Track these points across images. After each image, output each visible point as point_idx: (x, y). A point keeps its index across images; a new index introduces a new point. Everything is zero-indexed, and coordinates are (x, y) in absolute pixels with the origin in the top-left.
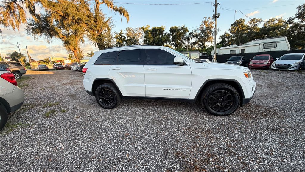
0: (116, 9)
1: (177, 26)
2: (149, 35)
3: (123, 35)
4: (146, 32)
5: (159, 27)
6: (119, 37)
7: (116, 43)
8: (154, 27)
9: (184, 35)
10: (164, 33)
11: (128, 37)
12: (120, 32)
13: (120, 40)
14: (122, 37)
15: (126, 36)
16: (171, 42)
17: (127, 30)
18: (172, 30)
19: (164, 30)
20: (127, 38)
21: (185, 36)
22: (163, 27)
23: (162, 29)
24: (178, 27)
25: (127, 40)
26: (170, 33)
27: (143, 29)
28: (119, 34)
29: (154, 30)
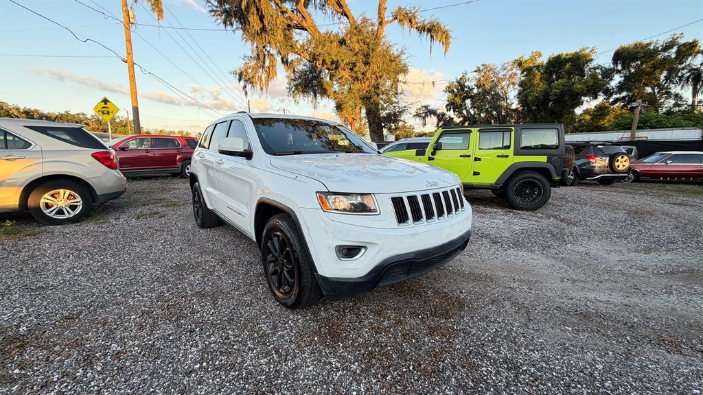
0: (421, 29)
1: (647, 42)
2: (534, 79)
3: (466, 84)
4: (529, 71)
5: (573, 52)
6: (455, 90)
7: (447, 103)
8: (556, 55)
9: (680, 66)
10: (590, 69)
11: (478, 88)
12: (461, 76)
13: (456, 96)
14: (462, 89)
15: (474, 87)
16: (611, 94)
17: (478, 71)
18: (622, 56)
19: (592, 60)
20: (475, 91)
21: (684, 72)
22: (587, 51)
23: (585, 56)
24: (648, 45)
25: (476, 95)
26: (612, 66)
27: (520, 64)
28: (457, 82)
29: (556, 64)
